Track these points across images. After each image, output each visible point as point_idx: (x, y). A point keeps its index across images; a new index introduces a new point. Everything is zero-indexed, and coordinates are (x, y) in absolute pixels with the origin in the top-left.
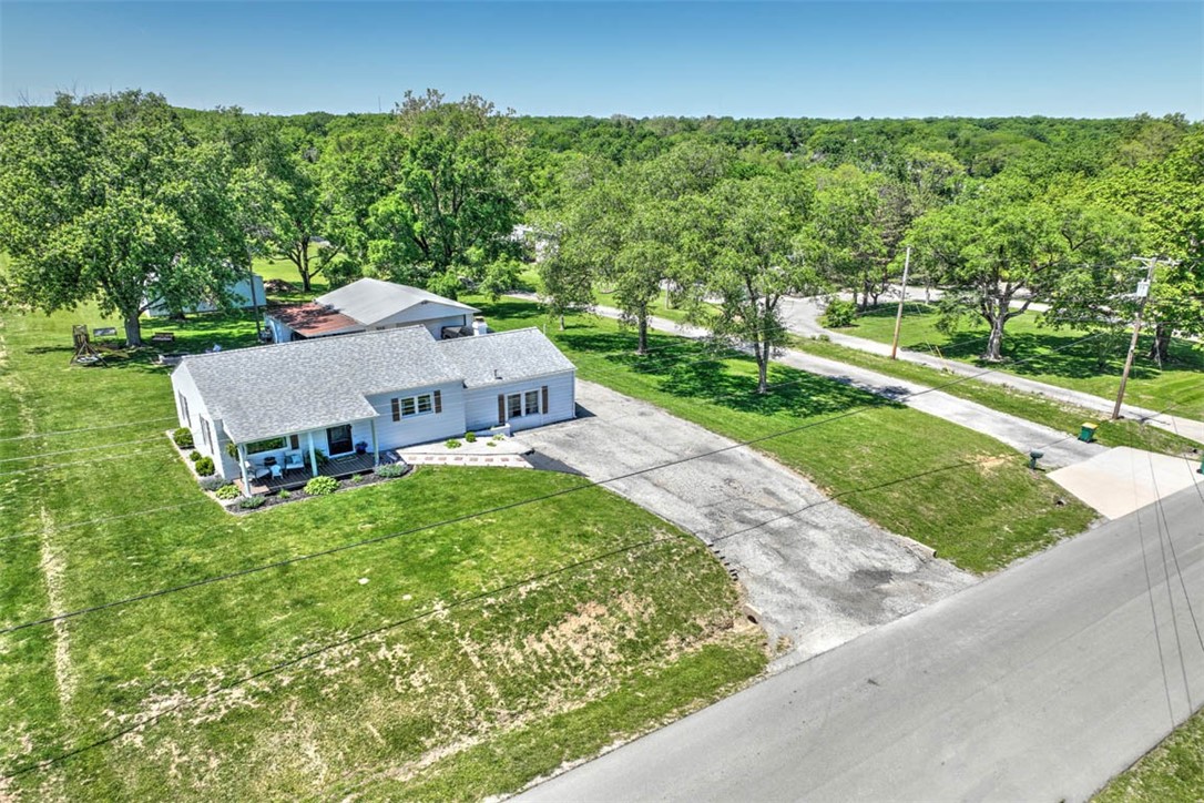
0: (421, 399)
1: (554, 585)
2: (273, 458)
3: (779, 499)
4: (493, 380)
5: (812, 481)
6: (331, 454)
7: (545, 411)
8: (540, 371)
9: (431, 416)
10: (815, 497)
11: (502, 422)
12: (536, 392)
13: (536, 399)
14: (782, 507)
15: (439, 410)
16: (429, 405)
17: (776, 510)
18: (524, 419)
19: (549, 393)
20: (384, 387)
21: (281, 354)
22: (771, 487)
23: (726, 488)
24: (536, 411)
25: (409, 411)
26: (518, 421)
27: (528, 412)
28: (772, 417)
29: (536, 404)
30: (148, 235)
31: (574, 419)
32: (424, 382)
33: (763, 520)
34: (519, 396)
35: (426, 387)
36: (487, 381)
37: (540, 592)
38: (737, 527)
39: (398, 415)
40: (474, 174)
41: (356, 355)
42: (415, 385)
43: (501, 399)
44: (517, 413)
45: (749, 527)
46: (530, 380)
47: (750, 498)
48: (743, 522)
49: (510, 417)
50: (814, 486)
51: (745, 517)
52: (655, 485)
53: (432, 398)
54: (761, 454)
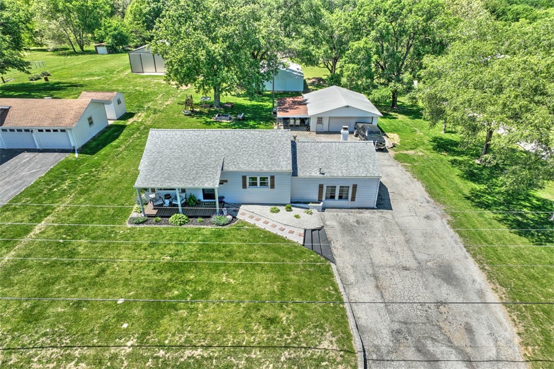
0: (262, 179)
1: (211, 358)
2: (169, 195)
3: (472, 339)
4: (318, 174)
5: (519, 334)
6: (204, 199)
7: (353, 199)
8: (354, 174)
9: (267, 190)
10: (510, 351)
11: (320, 201)
12: (348, 187)
13: (348, 191)
14: (469, 350)
15: (273, 186)
16: (267, 183)
17: (460, 351)
18: (336, 202)
19: (358, 189)
20: (239, 168)
21: (198, 136)
22: (474, 323)
23: (433, 311)
24: (347, 198)
25: (254, 184)
26: (331, 202)
27: (340, 197)
28: (540, 247)
29: (348, 194)
30: (202, 55)
31: (373, 208)
32: (265, 169)
33: (439, 356)
34: (335, 187)
35: (265, 173)
36: (313, 174)
37: (197, 361)
38: (411, 354)
39: (246, 185)
40: (418, 27)
41: (238, 143)
42: (258, 169)
43: (321, 187)
44: (333, 197)
45: (421, 358)
46: (345, 179)
47: (446, 327)
48: (419, 351)
49: (326, 198)
50: (517, 340)
51: (424, 346)
52: (377, 287)
53: (269, 180)
54: (492, 286)
